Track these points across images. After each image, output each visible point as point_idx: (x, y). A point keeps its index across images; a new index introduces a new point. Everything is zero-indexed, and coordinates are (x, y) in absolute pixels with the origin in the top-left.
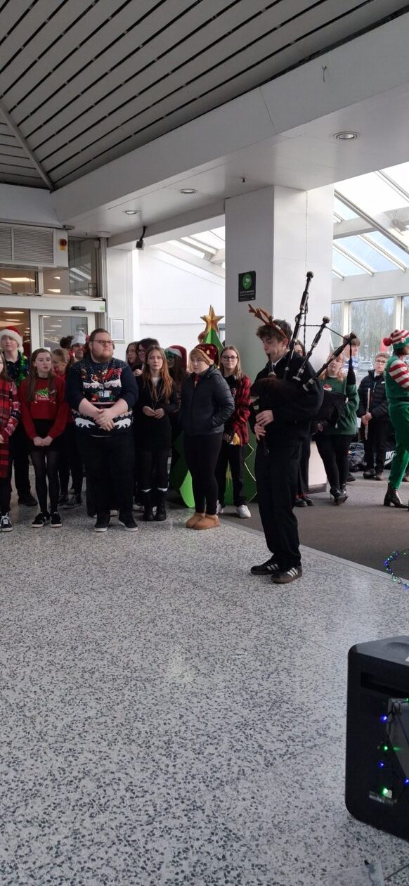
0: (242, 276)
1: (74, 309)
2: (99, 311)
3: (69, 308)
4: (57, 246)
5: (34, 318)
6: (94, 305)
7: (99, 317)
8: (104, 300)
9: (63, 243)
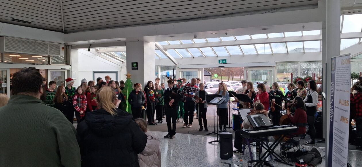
0: (133, 63)
1: (62, 69)
2: (69, 69)
3: (60, 69)
4: (61, 49)
5: (49, 72)
6: (67, 67)
7: (69, 71)
8: (70, 66)
9: (63, 48)
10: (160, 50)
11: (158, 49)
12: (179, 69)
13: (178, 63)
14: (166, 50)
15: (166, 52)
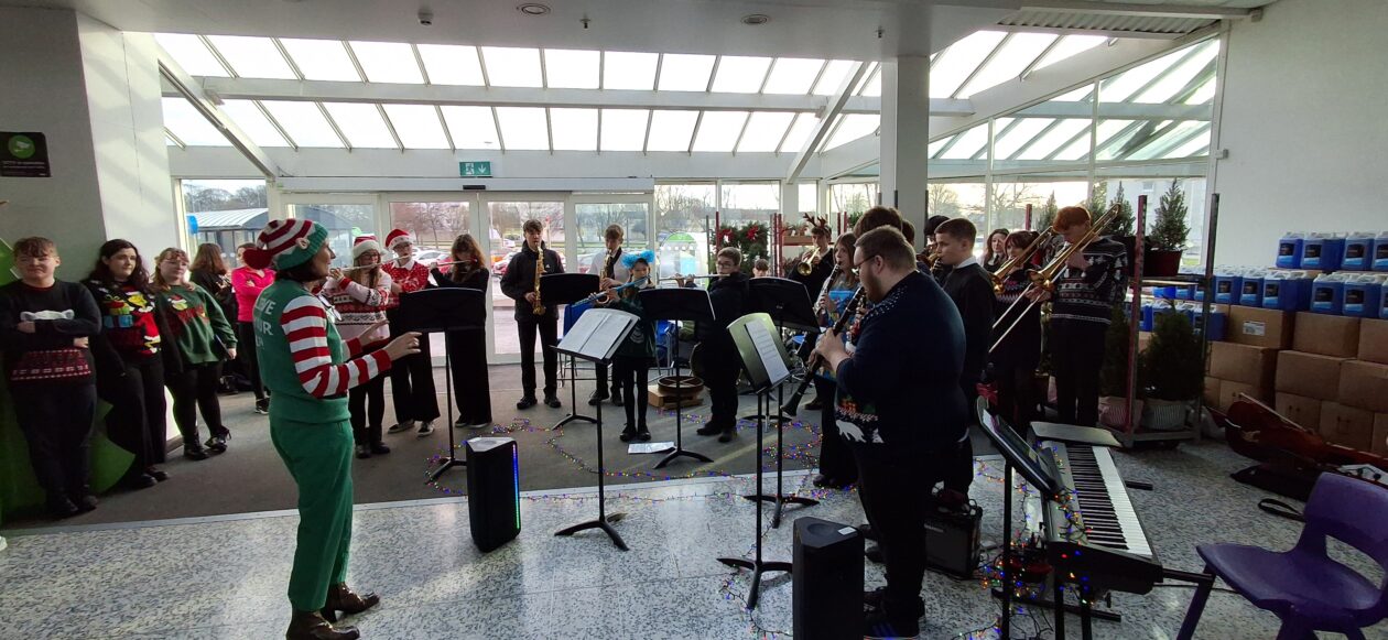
10: (184, 101)
11: (175, 90)
12: (285, 193)
13: (279, 169)
14: (217, 100)
15: (217, 112)
